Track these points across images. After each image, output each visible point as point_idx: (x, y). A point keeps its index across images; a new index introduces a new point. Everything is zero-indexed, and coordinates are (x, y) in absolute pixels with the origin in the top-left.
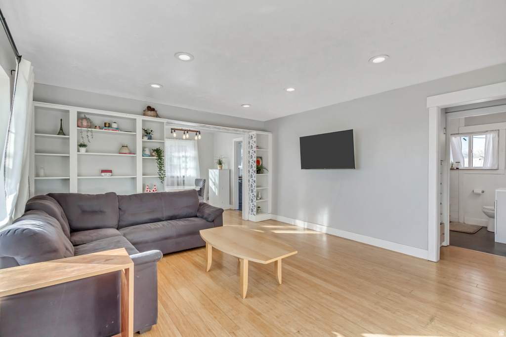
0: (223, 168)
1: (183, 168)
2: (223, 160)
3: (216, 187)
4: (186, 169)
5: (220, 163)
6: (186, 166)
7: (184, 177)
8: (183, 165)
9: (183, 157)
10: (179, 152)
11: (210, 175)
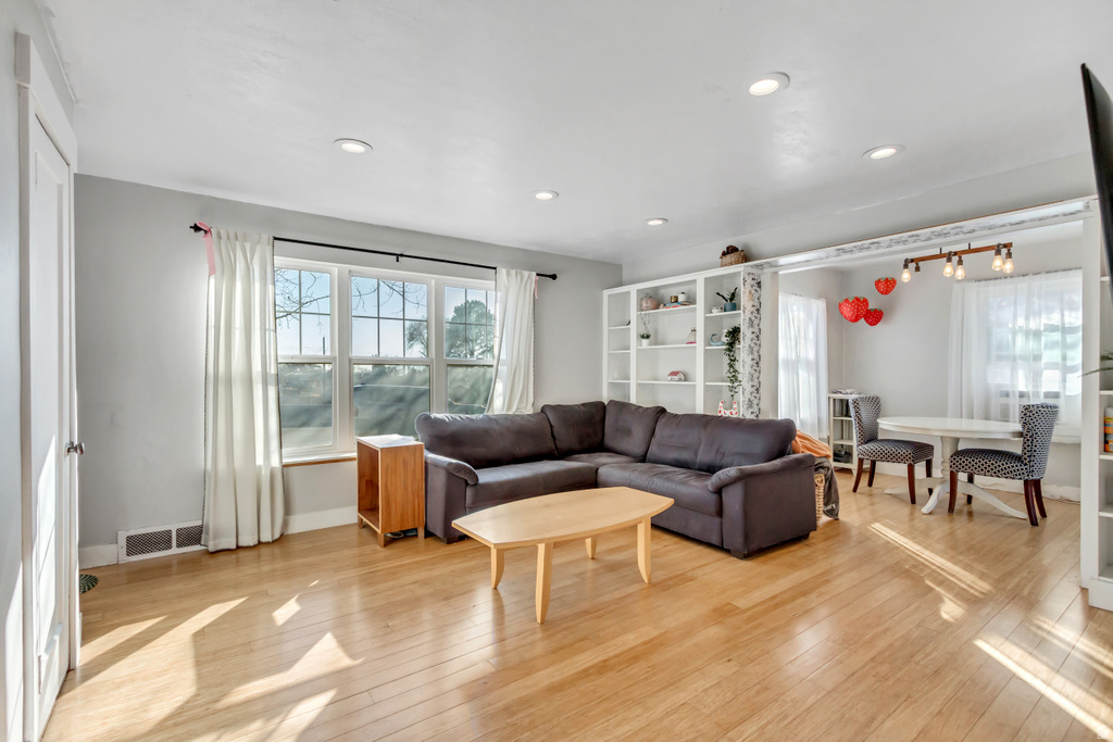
8: (1051, 355)
9: (1051, 329)
10: (1028, 316)
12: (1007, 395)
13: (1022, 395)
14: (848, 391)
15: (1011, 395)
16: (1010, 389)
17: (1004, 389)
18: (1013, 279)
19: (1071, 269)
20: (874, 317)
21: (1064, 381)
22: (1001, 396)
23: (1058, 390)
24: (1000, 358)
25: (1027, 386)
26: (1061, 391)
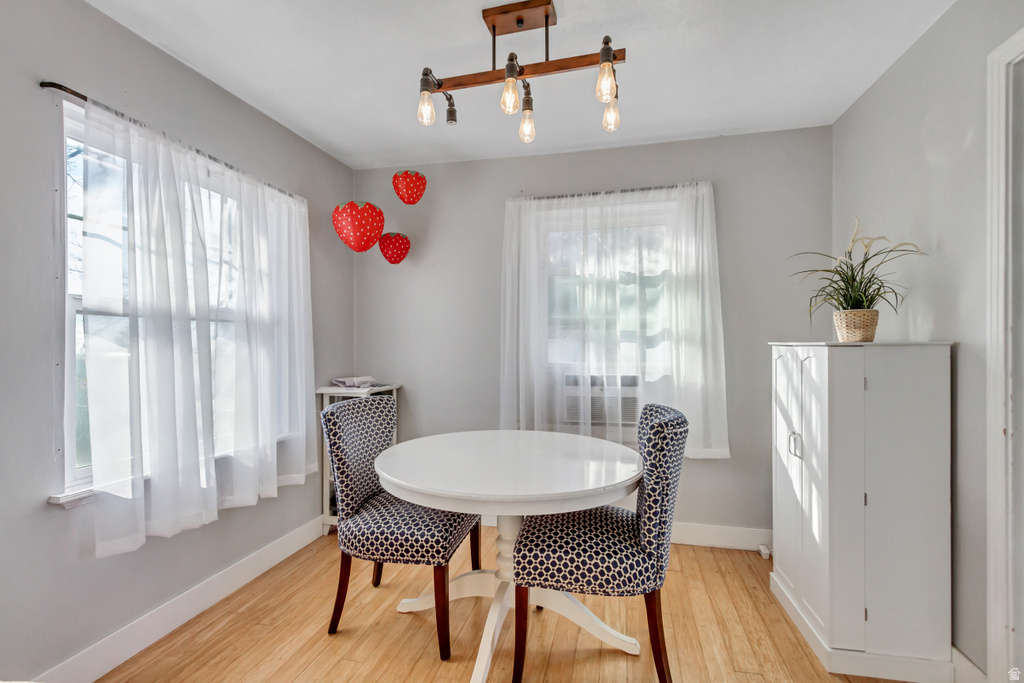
0: (882, 333)
1: (628, 336)
2: (888, 272)
3: (813, 476)
4: (648, 342)
5: (856, 296)
6: (644, 326)
7: (631, 382)
8: (628, 319)
9: (628, 279)
10: (600, 255)
11: (781, 384)
12: (575, 382)
13: (594, 382)
14: (356, 380)
15: (581, 381)
16: (578, 373)
17: (571, 373)
18: (583, 198)
19: (650, 189)
20: (397, 249)
21: (643, 358)
22: (568, 384)
23: (634, 374)
24: (567, 324)
25: (599, 368)
26: (640, 375)
